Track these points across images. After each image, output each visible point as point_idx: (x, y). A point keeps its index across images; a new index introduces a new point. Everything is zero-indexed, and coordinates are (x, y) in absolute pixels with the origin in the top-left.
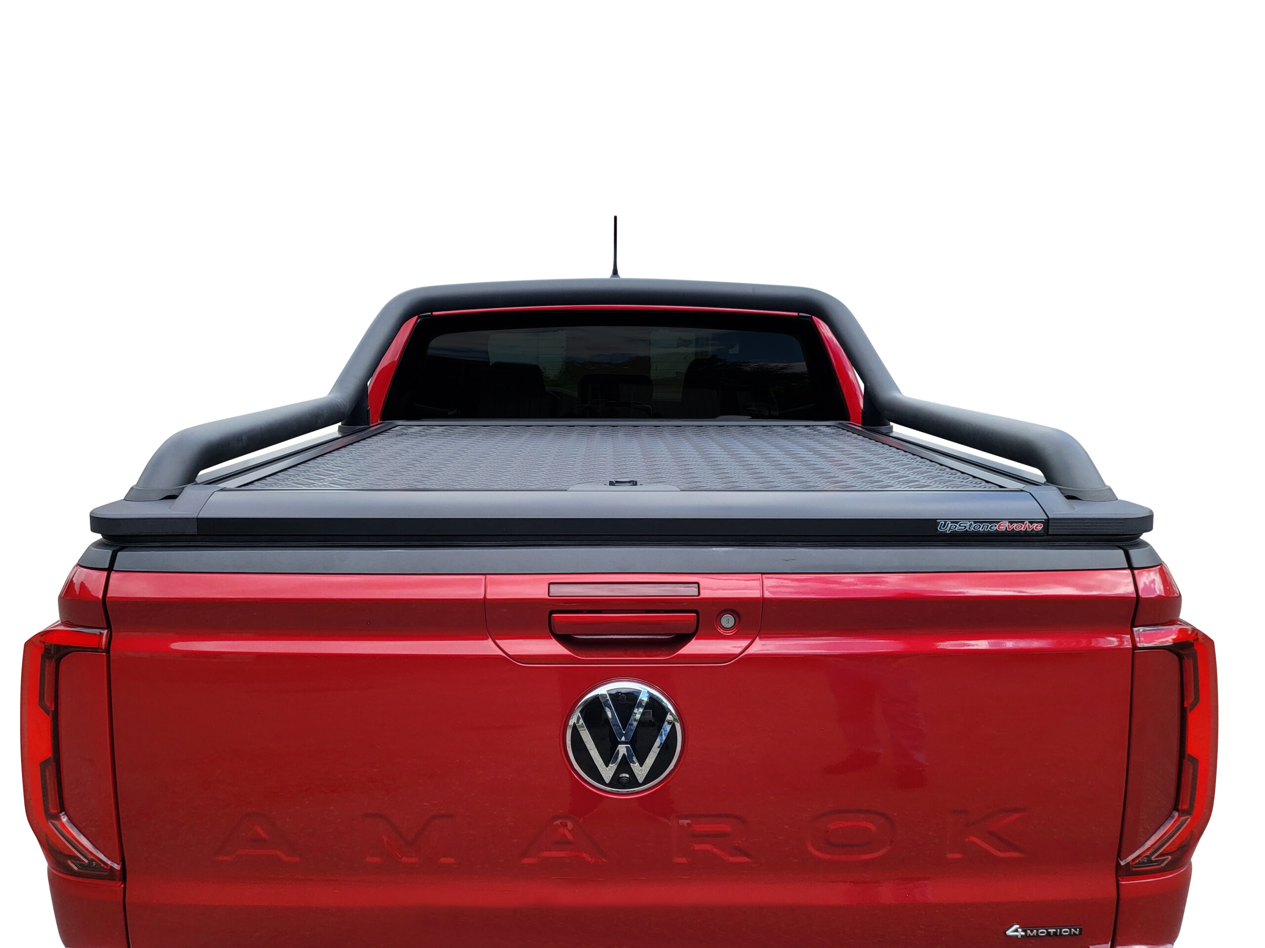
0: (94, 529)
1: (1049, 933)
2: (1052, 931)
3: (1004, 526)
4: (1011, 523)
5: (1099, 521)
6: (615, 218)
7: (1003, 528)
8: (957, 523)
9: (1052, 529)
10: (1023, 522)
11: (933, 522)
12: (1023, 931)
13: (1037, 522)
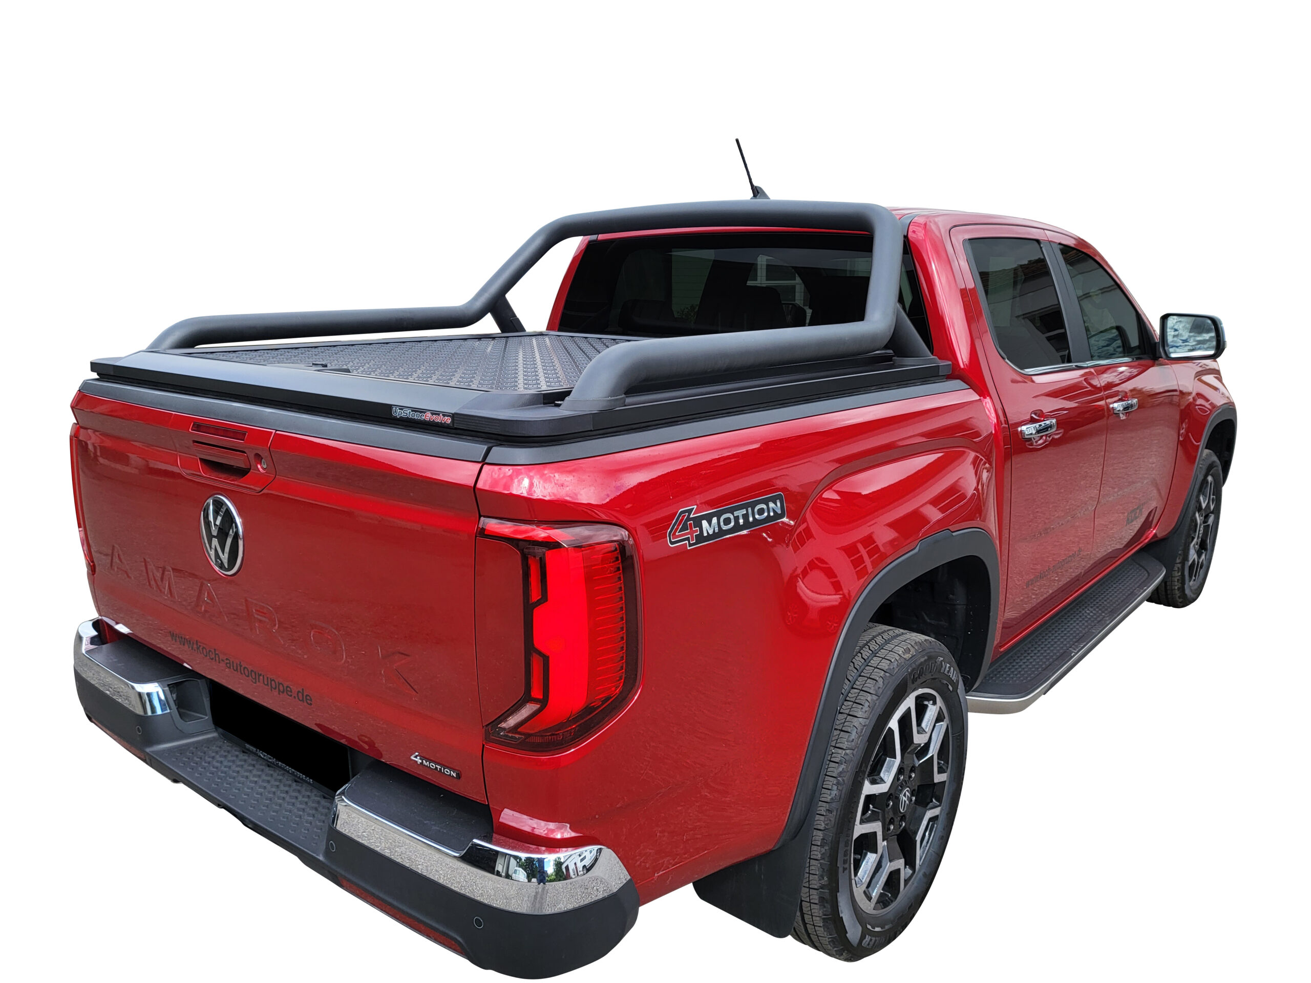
0: (93, 370)
1: (436, 768)
2: (439, 767)
3: (428, 417)
4: (432, 414)
5: (483, 420)
6: (737, 141)
7: (427, 419)
8: (402, 409)
9: (457, 423)
10: (439, 415)
11: (389, 407)
12: (420, 759)
13: (448, 416)
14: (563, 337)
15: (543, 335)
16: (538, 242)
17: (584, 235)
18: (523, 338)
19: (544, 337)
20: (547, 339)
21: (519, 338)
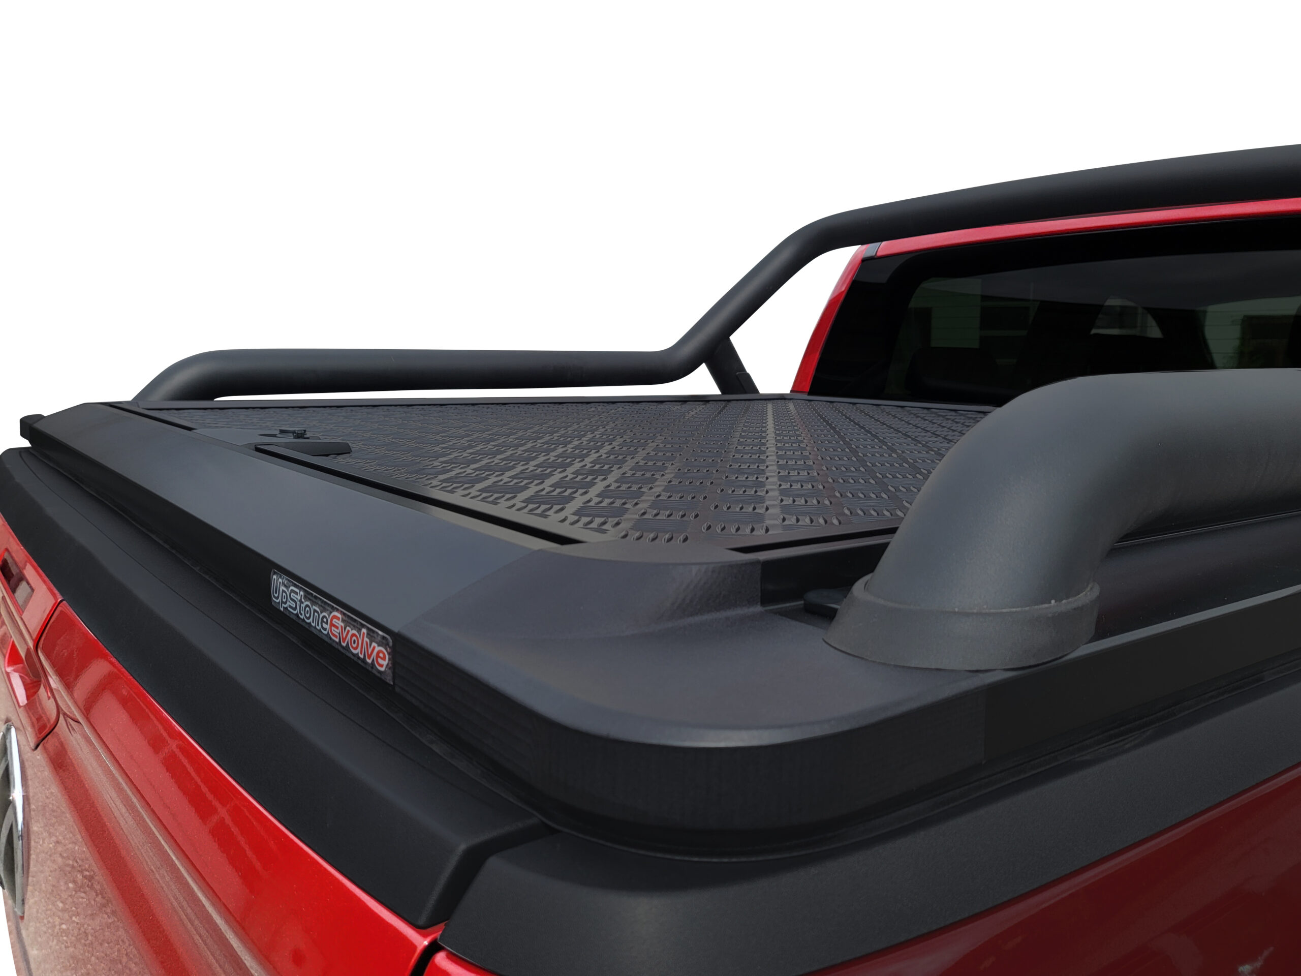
3: (337, 629)
4: (345, 622)
7: (335, 634)
8: (288, 587)
10: (360, 629)
13: (379, 641)
14: (817, 403)
15: (785, 399)
16: (786, 255)
17: (862, 244)
18: (753, 402)
19: (787, 402)
20: (791, 406)
21: (747, 402)
